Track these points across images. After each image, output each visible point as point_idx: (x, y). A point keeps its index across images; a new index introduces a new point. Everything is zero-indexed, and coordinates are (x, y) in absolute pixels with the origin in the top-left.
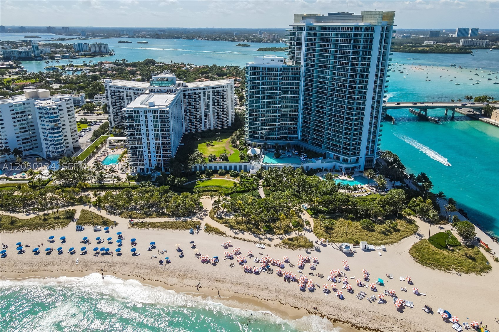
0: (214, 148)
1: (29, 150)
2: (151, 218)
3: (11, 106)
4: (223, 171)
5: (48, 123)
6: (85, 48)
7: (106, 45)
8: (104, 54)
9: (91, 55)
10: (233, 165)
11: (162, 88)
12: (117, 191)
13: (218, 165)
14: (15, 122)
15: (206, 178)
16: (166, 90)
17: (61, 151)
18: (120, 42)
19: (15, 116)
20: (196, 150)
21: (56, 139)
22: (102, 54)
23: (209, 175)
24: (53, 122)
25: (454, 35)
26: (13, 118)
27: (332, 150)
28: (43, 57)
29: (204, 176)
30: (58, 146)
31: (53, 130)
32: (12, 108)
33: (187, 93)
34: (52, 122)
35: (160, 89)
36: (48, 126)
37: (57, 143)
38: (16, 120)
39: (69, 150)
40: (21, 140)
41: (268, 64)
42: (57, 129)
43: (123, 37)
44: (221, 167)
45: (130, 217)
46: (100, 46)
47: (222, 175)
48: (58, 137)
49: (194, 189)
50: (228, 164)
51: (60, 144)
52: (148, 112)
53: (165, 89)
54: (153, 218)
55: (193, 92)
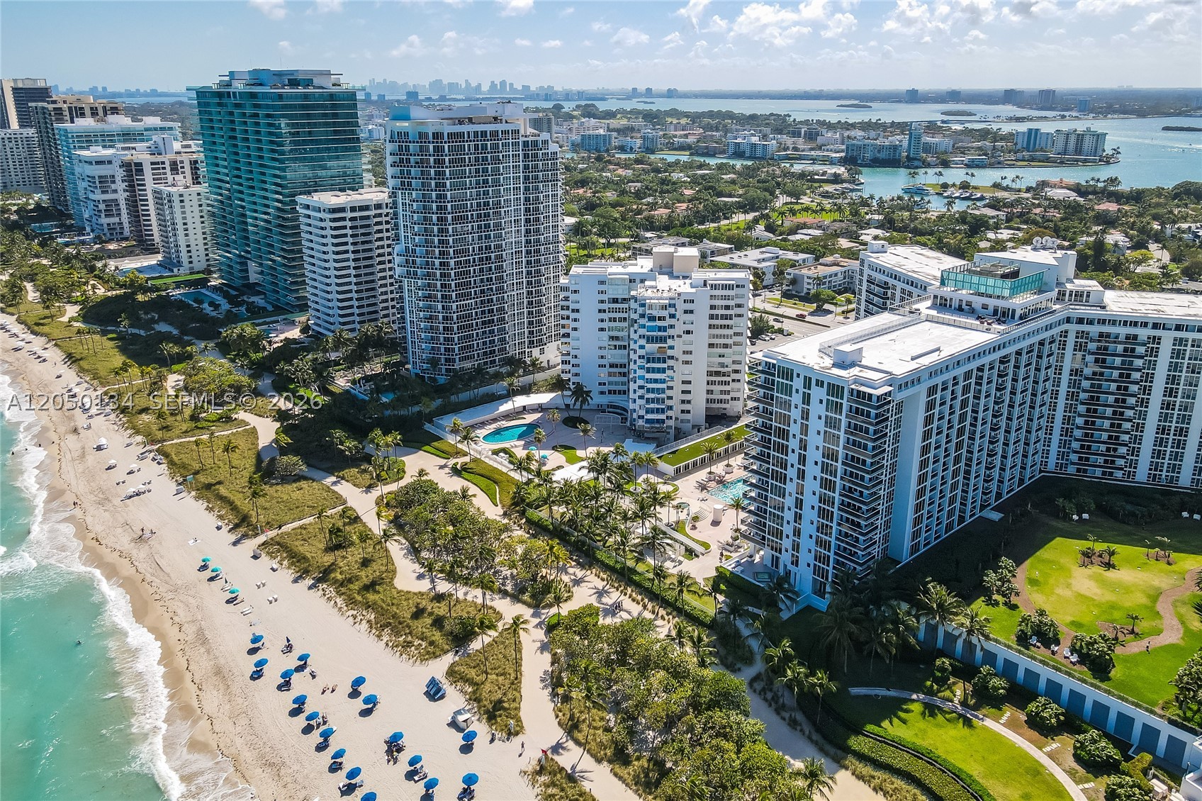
0: (1103, 583)
1: (620, 392)
2: (616, 775)
3: (602, 283)
4: (1051, 712)
5: (643, 342)
6: (1041, 142)
7: (1100, 137)
8: (1085, 161)
9: (1047, 160)
10: (1116, 706)
11: (978, 302)
12: (650, 606)
13: (1046, 673)
14: (602, 321)
15: (964, 703)
16: (991, 309)
17: (658, 421)
18: (1166, 129)
19: (605, 306)
20: (1005, 561)
21: (650, 386)
22: (1077, 160)
23: (985, 698)
24: (657, 342)
26: (600, 311)
28: (924, 162)
29: (959, 690)
30: (652, 406)
31: (648, 362)
32: (602, 288)
33: (1095, 330)
34: (650, 340)
35: (969, 304)
36: (642, 347)
37: (651, 396)
38: (605, 316)
39: (688, 421)
40: (608, 366)
42: (659, 360)
43: (1190, 116)
44: (1054, 690)
45: (572, 727)
46: (1080, 138)
47: (1039, 726)
48: (656, 381)
49: (858, 731)
50: (1093, 693)
51: (658, 401)
52: (814, 382)
53: (985, 307)
54: (620, 778)
55: (1123, 331)
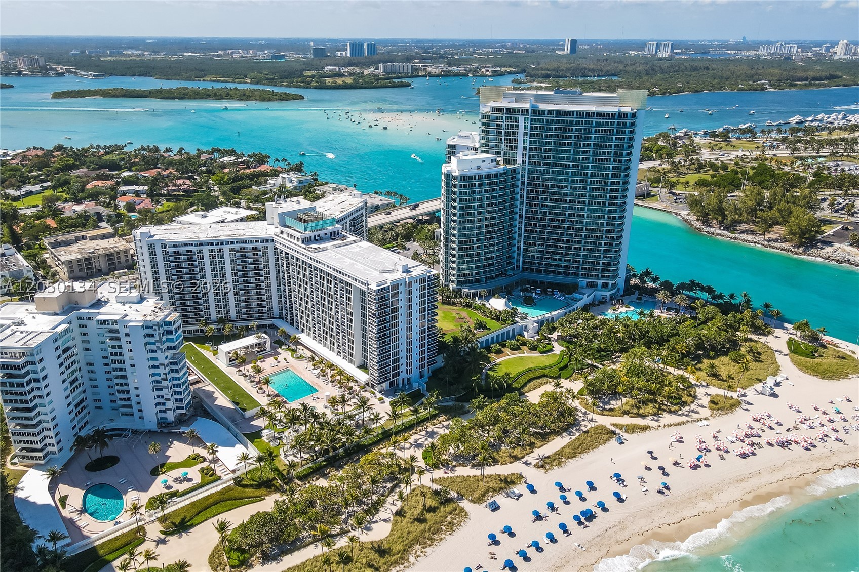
1: (85, 424)
3: (56, 340)
5: (167, 354)
11: (322, 233)
14: (63, 373)
19: (62, 359)
25: (344, 53)
26: (60, 366)
27: (583, 276)
32: (57, 344)
35: (318, 236)
36: (167, 358)
38: (63, 367)
41: (478, 168)
